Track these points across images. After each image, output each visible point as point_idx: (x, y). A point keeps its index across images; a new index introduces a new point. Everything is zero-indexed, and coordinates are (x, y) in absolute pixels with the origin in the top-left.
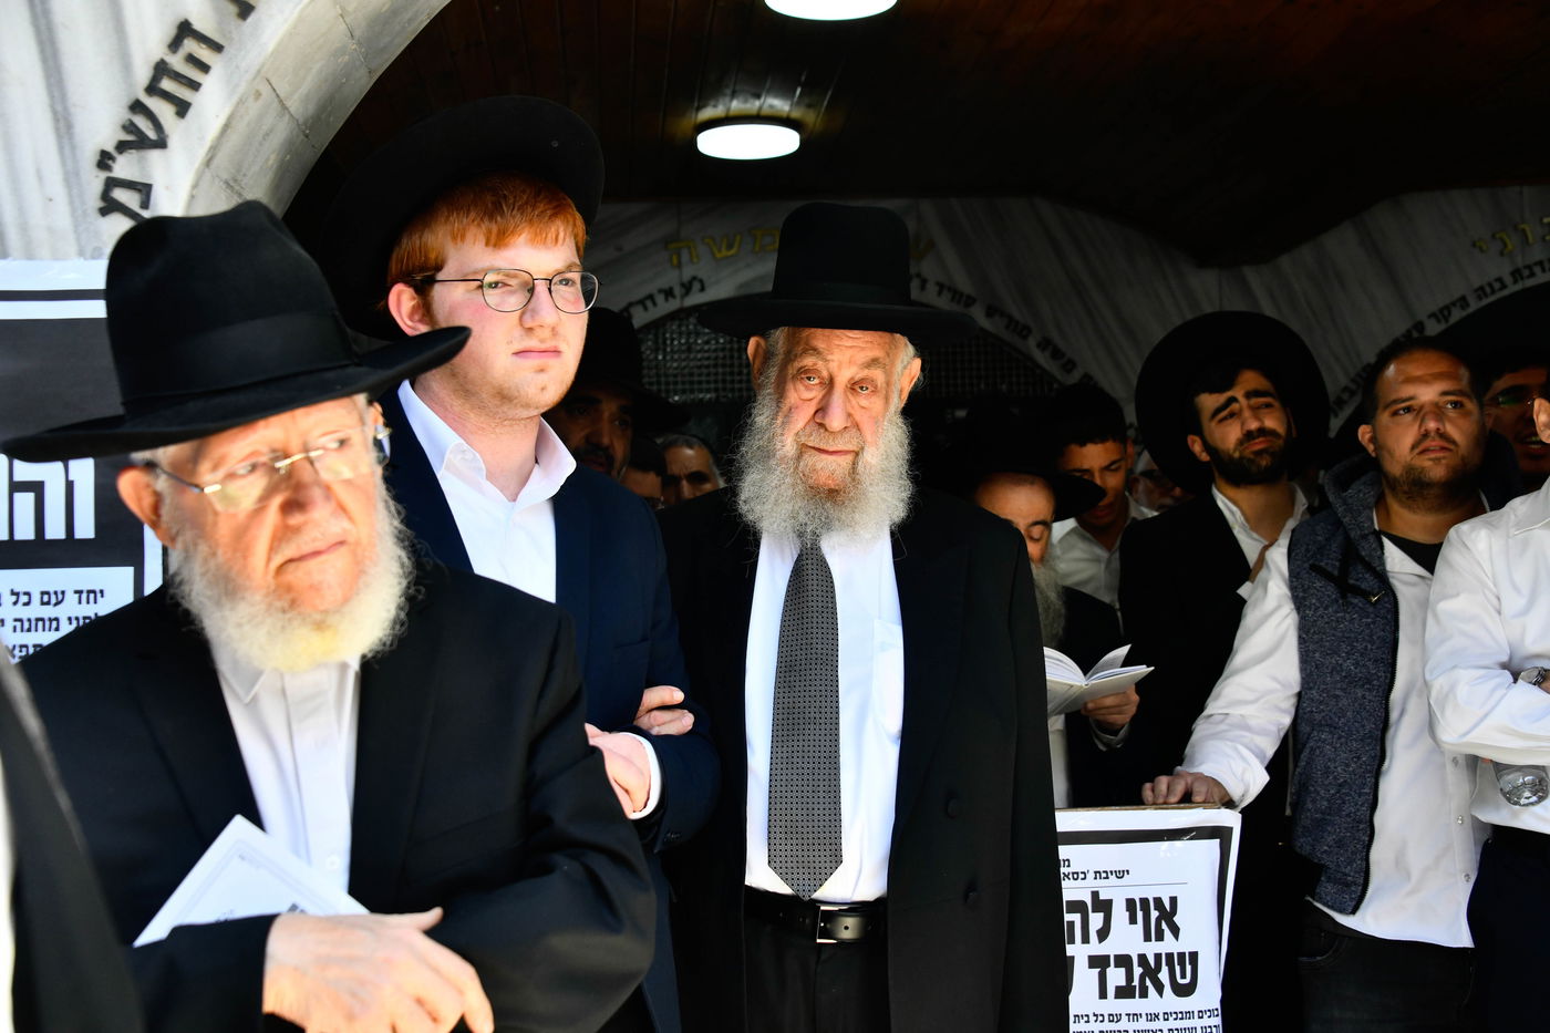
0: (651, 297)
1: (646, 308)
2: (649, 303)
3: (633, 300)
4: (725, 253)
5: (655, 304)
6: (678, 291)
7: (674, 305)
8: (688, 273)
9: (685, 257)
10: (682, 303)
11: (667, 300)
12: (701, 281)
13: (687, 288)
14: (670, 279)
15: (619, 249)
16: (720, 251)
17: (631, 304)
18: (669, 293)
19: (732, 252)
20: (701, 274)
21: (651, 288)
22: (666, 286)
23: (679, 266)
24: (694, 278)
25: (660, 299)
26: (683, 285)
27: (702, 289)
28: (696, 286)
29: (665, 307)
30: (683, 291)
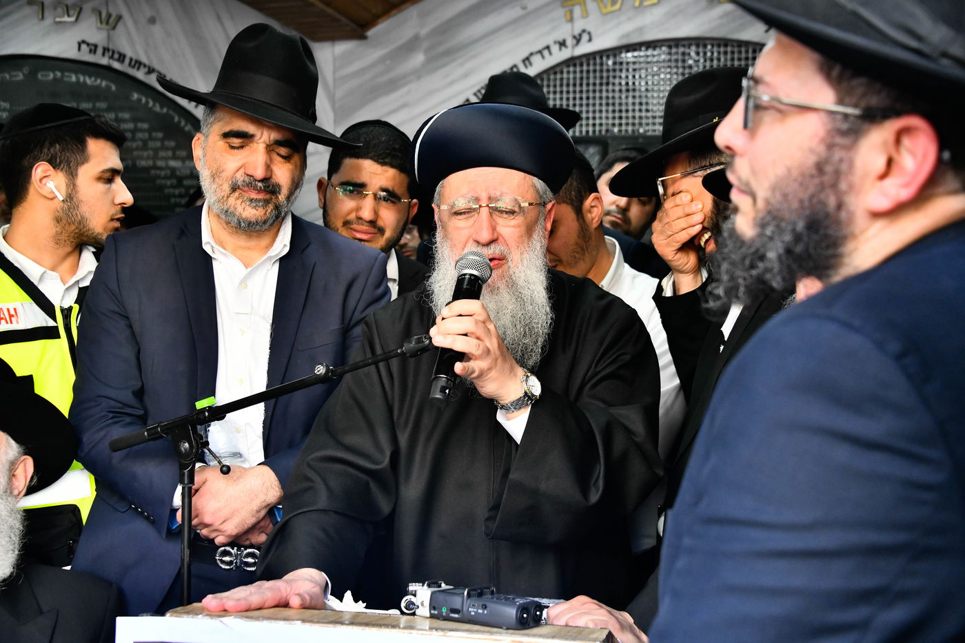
0: (548, 48)
1: (543, 57)
2: (546, 53)
3: (535, 49)
4: (610, 8)
5: (550, 53)
6: (570, 42)
7: (566, 54)
8: (578, 26)
9: (577, 11)
10: (573, 52)
11: (560, 49)
12: (589, 33)
13: (578, 39)
14: (565, 32)
15: (524, 8)
16: (606, 7)
17: (531, 54)
18: (562, 44)
19: (617, 6)
20: (588, 28)
21: (549, 40)
22: (560, 39)
23: (571, 20)
24: (584, 31)
25: (555, 48)
26: (574, 37)
27: (590, 40)
28: (585, 37)
29: (559, 56)
30: (575, 42)
